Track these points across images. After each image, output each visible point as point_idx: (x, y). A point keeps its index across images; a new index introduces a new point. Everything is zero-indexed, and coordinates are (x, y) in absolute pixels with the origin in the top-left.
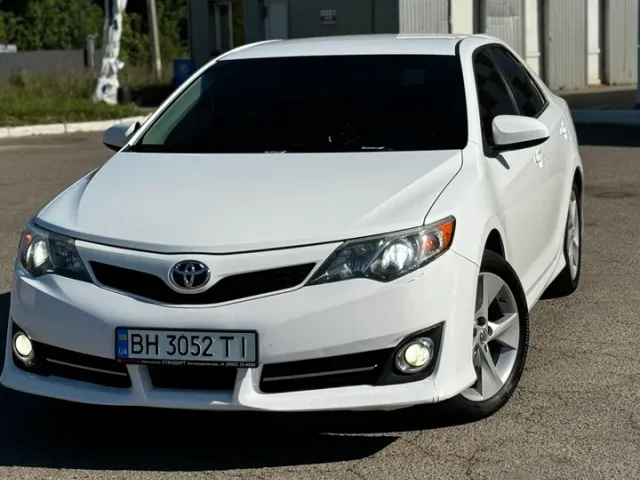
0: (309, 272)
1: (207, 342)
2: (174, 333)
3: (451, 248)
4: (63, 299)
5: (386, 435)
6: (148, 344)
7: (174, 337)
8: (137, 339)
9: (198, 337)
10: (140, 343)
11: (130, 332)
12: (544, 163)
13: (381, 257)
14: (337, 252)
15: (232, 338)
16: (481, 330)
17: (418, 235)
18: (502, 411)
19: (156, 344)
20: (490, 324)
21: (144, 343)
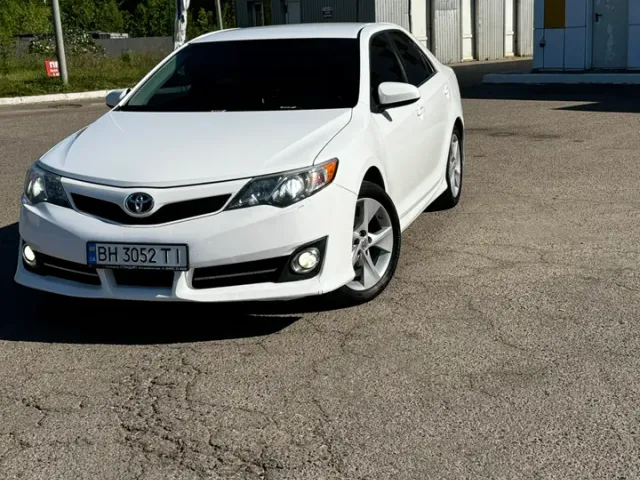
0: (226, 201)
1: (151, 253)
2: (129, 246)
3: (334, 181)
4: (51, 221)
5: (293, 315)
6: (110, 254)
7: (128, 249)
8: (102, 251)
9: (145, 249)
10: (104, 253)
11: (98, 245)
12: (424, 117)
13: (279, 189)
14: (247, 186)
15: (169, 250)
16: (362, 240)
17: (307, 173)
18: (380, 296)
19: (116, 254)
20: (370, 235)
21: (107, 253)
